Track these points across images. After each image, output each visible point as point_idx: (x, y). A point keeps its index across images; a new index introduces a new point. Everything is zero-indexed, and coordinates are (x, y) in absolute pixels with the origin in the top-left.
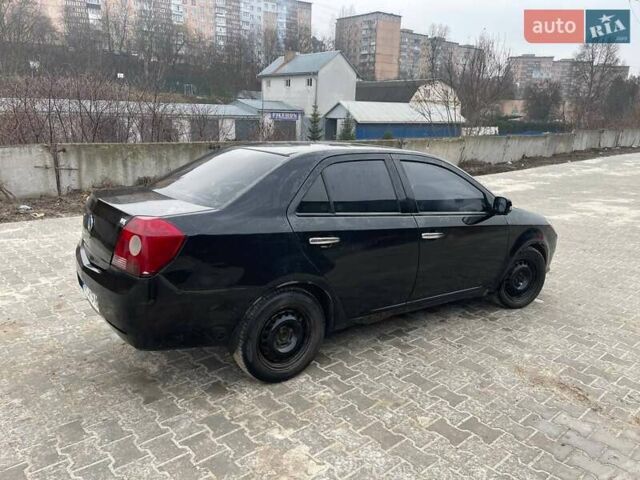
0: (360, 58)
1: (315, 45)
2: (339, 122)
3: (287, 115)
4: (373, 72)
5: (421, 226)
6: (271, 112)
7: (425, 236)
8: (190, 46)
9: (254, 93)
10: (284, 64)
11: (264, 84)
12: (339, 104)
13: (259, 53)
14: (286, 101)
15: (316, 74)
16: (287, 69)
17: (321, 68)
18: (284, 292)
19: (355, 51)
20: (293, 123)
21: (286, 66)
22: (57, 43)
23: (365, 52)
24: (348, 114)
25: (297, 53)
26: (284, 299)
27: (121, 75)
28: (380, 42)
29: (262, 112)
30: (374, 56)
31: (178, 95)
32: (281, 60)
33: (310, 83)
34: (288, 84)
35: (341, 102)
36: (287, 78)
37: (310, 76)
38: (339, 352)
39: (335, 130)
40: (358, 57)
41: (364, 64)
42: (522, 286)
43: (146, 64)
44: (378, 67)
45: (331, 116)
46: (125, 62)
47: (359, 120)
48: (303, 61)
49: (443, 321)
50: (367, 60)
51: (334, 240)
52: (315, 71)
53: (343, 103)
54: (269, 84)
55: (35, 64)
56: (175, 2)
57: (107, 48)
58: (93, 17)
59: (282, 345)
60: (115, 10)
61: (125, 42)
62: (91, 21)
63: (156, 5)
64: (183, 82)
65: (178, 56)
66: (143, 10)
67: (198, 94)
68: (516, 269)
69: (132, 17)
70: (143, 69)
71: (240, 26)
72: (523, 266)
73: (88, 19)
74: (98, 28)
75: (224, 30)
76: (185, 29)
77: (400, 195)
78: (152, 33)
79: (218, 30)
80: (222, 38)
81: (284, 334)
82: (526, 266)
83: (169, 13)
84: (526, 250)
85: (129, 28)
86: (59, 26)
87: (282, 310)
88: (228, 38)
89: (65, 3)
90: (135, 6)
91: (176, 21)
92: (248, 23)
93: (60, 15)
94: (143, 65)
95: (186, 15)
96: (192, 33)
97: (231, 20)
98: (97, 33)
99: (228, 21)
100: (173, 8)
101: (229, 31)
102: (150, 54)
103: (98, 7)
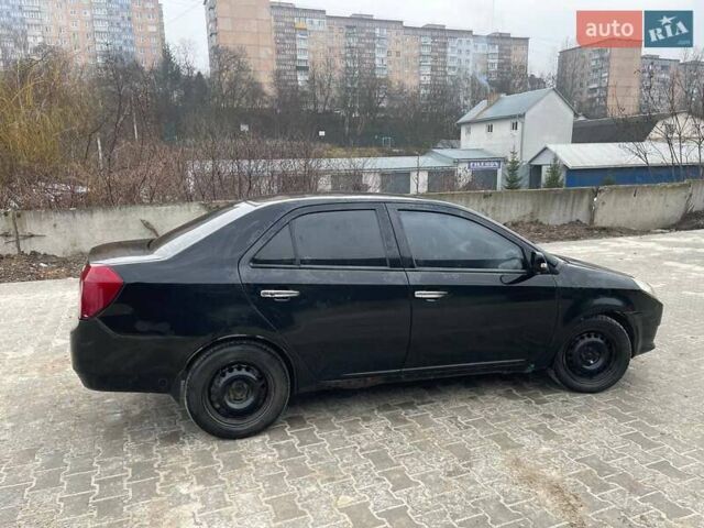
0: (588, 93)
1: (532, 84)
2: (544, 169)
3: (487, 164)
4: (605, 108)
5: (412, 283)
6: (469, 161)
7: (418, 294)
8: (391, 99)
9: (453, 142)
10: (487, 108)
11: (463, 131)
12: (545, 149)
13: (466, 99)
14: (488, 149)
15: (522, 116)
16: (489, 114)
17: (529, 108)
18: (236, 345)
19: (581, 85)
20: (494, 173)
21: (488, 111)
22: (266, 106)
23: (595, 86)
24: (556, 159)
25: (503, 95)
26: (232, 352)
27: (322, 133)
28: (614, 72)
29: (457, 162)
30: (606, 89)
31: (374, 149)
32: (484, 103)
33: (515, 127)
34: (490, 129)
35: (549, 146)
36: (489, 123)
37: (515, 119)
38: (322, 417)
39: (540, 177)
40: (585, 92)
41: (593, 100)
42: (593, 365)
43: (347, 120)
44: (611, 102)
45: (536, 163)
46: (327, 120)
47: (570, 166)
48: (508, 103)
49: (472, 398)
50: (595, 95)
51: (293, 293)
52: (521, 112)
53: (552, 147)
54: (468, 132)
55: (244, 128)
56: (380, 55)
57: (312, 107)
58: (302, 79)
59: (235, 400)
60: (321, 70)
61: (329, 100)
62: (300, 83)
63: (361, 60)
64: (381, 135)
65: (378, 110)
66: (347, 67)
67: (395, 147)
68: (582, 343)
69: (336, 75)
70: (343, 126)
71: (446, 72)
72: (593, 339)
73: (297, 81)
74: (306, 89)
75: (428, 79)
76: (387, 81)
77: (390, 248)
78: (355, 89)
79: (422, 78)
80: (426, 87)
81: (239, 390)
82: (599, 340)
83: (373, 67)
84: (594, 319)
85: (333, 86)
86: (270, 90)
87: (233, 364)
88: (433, 86)
89: (276, 67)
90: (340, 64)
91: (379, 74)
92: (454, 68)
93: (271, 80)
94: (344, 121)
95: (390, 67)
96: (395, 85)
97: (436, 67)
98: (304, 94)
99: (433, 68)
100: (377, 62)
101: (434, 78)
102: (352, 110)
103: (306, 69)
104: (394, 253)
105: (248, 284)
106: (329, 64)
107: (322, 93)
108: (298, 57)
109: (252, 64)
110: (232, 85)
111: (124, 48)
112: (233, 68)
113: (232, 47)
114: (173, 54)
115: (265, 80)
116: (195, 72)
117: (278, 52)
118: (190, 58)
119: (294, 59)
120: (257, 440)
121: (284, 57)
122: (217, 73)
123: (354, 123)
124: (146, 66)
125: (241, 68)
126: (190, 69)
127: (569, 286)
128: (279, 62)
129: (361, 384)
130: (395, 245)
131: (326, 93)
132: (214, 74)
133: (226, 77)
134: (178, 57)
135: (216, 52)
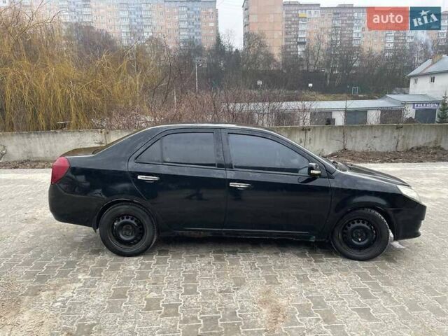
5: (228, 178)
7: (232, 184)
8: (362, 60)
9: (405, 89)
10: (431, 65)
11: (412, 81)
16: (433, 69)
21: (432, 67)
22: (276, 68)
25: (445, 55)
26: (123, 208)
27: (310, 85)
29: (404, 103)
31: (345, 95)
32: (429, 62)
34: (433, 80)
36: (432, 76)
42: (362, 242)
43: (329, 76)
51: (156, 178)
54: (416, 82)
55: (260, 83)
56: (356, 31)
57: (305, 68)
58: (300, 49)
59: (125, 235)
60: (313, 43)
61: (318, 63)
62: (299, 53)
63: (342, 36)
64: (352, 85)
65: (351, 68)
66: (332, 41)
67: (361, 94)
68: (352, 226)
69: (323, 46)
70: (326, 80)
71: (406, 40)
72: (361, 224)
73: (297, 51)
74: (302, 57)
75: (392, 45)
76: (359, 48)
77: (218, 156)
78: (336, 55)
79: (387, 45)
80: (390, 51)
81: (127, 229)
82: (365, 225)
83: (351, 39)
84: (361, 211)
85: (321, 53)
86: (278, 58)
87: (125, 215)
88: (395, 51)
89: (284, 44)
90: (327, 39)
91: (355, 44)
92: (412, 37)
93: (280, 51)
94: (326, 76)
95: (364, 39)
96: (366, 51)
97: (398, 37)
98: (301, 59)
99: (396, 38)
100: (354, 35)
101: (396, 45)
102: (334, 69)
103: (304, 43)
104: (221, 159)
105: (131, 172)
106: (319, 39)
107: (313, 58)
108: (299, 36)
109: (268, 42)
110: (255, 56)
111: (195, 37)
112: (256, 46)
113: (257, 32)
114: (222, 39)
115: (276, 52)
116: (234, 50)
117: (287, 34)
118: (231, 41)
119: (297, 37)
120: (135, 259)
121: (291, 36)
122: (247, 49)
123: (333, 78)
124: (207, 46)
125: (262, 45)
126: (231, 47)
127: (340, 187)
128: (287, 40)
129: (197, 235)
130: (222, 154)
131: (316, 58)
132: (245, 49)
133: (252, 52)
134: (224, 41)
135: (247, 36)
